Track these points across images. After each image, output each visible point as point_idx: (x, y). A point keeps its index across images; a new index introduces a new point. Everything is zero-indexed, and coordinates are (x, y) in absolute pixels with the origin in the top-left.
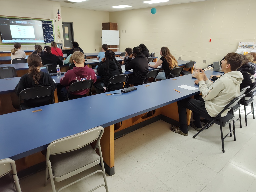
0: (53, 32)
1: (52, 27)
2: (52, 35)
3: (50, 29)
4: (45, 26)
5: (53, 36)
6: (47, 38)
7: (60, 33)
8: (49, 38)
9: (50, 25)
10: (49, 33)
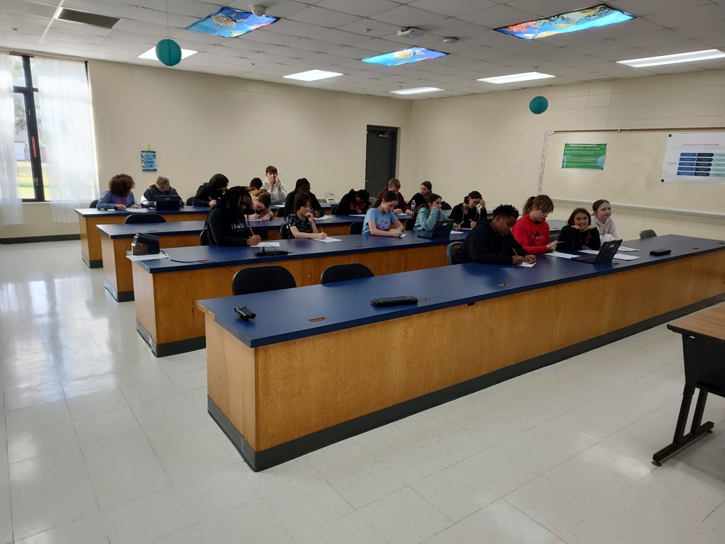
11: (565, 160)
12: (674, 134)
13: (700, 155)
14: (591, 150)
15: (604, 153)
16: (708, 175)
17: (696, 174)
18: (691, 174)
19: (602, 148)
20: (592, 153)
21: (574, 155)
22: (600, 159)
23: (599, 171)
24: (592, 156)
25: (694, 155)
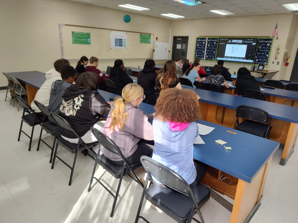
0: (269, 52)
1: (271, 45)
2: (267, 55)
3: (267, 48)
4: (262, 45)
5: (268, 57)
6: (260, 58)
7: (278, 53)
8: (262, 58)
9: (268, 43)
10: (264, 52)
11: (73, 40)
12: (112, 31)
13: (119, 39)
14: (84, 36)
15: (90, 37)
16: (122, 46)
17: (119, 46)
18: (118, 46)
19: (88, 35)
20: (85, 37)
21: (77, 37)
22: (89, 40)
23: (89, 45)
24: (85, 38)
25: (118, 39)
